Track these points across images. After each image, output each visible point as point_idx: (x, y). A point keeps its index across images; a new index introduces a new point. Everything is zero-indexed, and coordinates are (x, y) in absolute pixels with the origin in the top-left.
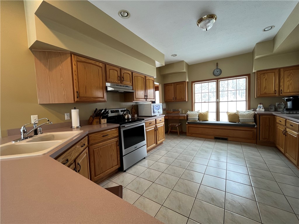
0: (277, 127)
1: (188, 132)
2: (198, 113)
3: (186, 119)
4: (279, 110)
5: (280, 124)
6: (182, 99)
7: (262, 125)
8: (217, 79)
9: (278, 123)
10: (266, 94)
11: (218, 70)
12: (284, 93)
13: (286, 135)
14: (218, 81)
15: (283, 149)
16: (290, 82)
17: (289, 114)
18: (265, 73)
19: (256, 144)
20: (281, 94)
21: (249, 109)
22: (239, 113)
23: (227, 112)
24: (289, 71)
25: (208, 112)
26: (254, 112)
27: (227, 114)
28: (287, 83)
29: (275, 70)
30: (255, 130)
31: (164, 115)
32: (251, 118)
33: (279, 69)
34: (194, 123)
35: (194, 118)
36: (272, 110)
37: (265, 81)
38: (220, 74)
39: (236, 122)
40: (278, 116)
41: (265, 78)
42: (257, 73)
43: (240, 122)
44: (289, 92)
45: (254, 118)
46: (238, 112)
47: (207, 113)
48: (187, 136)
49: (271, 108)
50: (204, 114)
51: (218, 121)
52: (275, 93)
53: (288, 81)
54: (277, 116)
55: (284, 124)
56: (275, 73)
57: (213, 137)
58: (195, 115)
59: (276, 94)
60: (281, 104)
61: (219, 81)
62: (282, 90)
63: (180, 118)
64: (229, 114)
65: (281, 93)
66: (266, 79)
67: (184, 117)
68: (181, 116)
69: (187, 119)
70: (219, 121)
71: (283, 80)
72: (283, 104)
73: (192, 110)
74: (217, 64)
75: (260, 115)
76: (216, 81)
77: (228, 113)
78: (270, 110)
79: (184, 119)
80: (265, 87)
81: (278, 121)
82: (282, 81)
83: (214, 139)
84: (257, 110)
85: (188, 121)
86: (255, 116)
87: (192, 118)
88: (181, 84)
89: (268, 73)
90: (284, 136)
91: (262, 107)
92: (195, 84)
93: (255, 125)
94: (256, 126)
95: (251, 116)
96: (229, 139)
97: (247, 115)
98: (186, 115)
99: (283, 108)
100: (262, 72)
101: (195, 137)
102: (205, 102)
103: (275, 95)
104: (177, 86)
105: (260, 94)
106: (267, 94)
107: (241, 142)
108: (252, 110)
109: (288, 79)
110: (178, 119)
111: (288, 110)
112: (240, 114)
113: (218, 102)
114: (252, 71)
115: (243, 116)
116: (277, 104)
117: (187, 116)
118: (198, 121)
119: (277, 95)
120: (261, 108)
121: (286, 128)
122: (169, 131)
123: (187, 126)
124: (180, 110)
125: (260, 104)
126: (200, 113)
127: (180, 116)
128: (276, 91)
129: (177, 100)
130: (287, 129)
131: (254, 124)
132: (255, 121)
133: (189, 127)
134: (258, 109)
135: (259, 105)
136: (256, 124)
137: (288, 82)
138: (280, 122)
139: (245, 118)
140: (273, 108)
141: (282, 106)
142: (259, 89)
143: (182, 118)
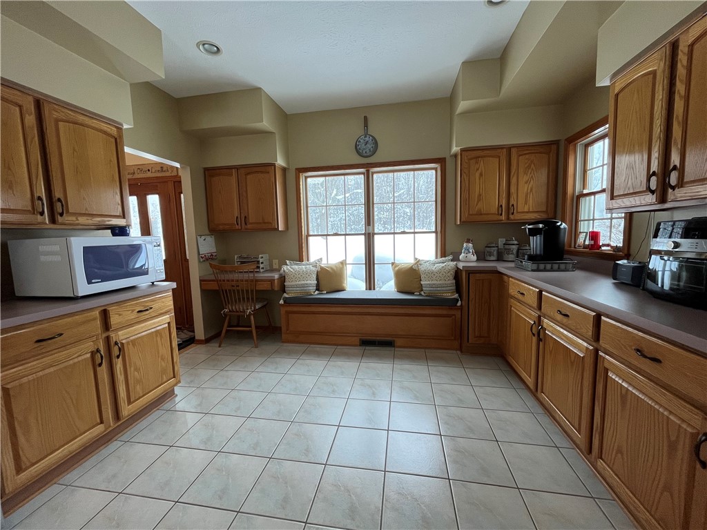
0: (511, 306)
1: (287, 330)
2: (316, 266)
3: (276, 289)
4: (506, 257)
5: (519, 301)
6: (265, 223)
7: (473, 302)
8: (368, 166)
9: (513, 297)
10: (481, 214)
11: (367, 139)
12: (517, 212)
13: (540, 340)
14: (368, 171)
15: (530, 377)
16: (530, 186)
17: (538, 270)
18: (479, 157)
19: (459, 352)
20: (511, 217)
21: (444, 254)
22: (420, 267)
23: (393, 264)
24: (527, 156)
25: (343, 263)
26: (455, 263)
27: (394, 270)
28: (524, 188)
29: (500, 150)
30: (458, 314)
31: (174, 285)
32: (449, 282)
33: (509, 149)
34: (304, 302)
35: (303, 286)
36: (492, 258)
37: (480, 179)
38: (374, 152)
39: (413, 291)
40: (512, 277)
41: (479, 171)
42: (461, 155)
43: (422, 293)
44: (527, 212)
45: (454, 281)
46: (418, 262)
47: (341, 266)
48: (283, 342)
49: (490, 252)
50: (332, 269)
51: (370, 289)
52: (500, 212)
53: (526, 183)
54: (509, 277)
55: (535, 305)
56: (499, 157)
57: (357, 340)
58: (306, 275)
59: (501, 215)
60: (511, 242)
61: (373, 173)
62: (513, 205)
63: (261, 287)
64: (397, 268)
65: (513, 214)
66: (481, 175)
67: (272, 281)
68: (262, 280)
69: (283, 289)
70: (374, 289)
71: (516, 180)
72: (516, 242)
73: (301, 260)
74: (366, 118)
75: (470, 272)
76: (363, 173)
77: (395, 267)
78: (488, 258)
79: (273, 290)
80: (480, 195)
81: (513, 291)
82: (514, 181)
83: (360, 346)
84: (461, 257)
85: (285, 295)
86: (457, 274)
87: (297, 286)
88: (262, 172)
89: (485, 157)
90: (535, 339)
91: (471, 251)
92: (306, 178)
93: (458, 300)
94: (459, 304)
95: (449, 274)
96: (398, 342)
97: (439, 272)
98: (276, 276)
99: (515, 252)
100: (473, 155)
101: (308, 343)
102: (336, 234)
103: (500, 218)
104: (248, 177)
105: (469, 214)
106: (484, 214)
107: (425, 348)
108: (450, 257)
109: (526, 178)
110: (252, 291)
111: (532, 258)
112: (423, 269)
113: (369, 234)
114: (450, 151)
115: (431, 274)
116: (501, 241)
117: (283, 279)
118: (317, 292)
119: (503, 217)
120: (469, 252)
121: (539, 317)
122: (224, 331)
123: (283, 310)
124: (264, 258)
125: (468, 241)
126: (322, 268)
127: (257, 281)
128: (501, 206)
129: (249, 226)
130: (546, 320)
131: (456, 296)
132: (458, 289)
133: (288, 313)
134: (463, 254)
135: (465, 245)
136: (460, 296)
137: (526, 186)
138: (520, 297)
139: (435, 282)
140: (495, 253)
141: (514, 247)
142: (466, 202)
143: (265, 286)
